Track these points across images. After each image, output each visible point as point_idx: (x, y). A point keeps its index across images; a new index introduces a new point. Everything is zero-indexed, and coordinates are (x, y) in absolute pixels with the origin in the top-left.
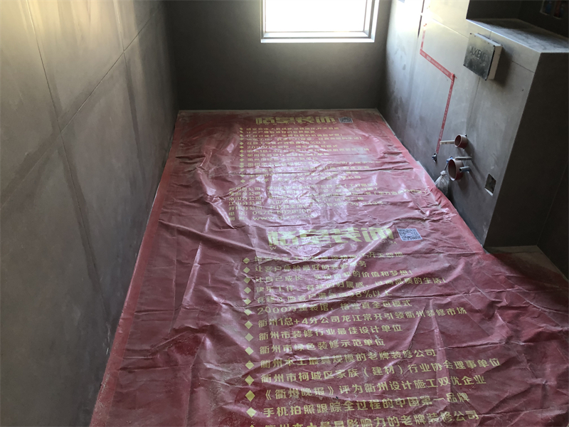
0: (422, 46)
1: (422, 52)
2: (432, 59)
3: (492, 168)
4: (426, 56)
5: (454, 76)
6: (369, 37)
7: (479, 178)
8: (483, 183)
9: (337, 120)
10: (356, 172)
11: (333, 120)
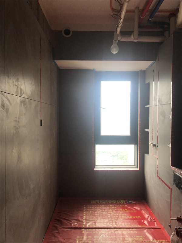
0: (157, 174)
1: (158, 176)
2: (162, 180)
4: (159, 178)
5: (171, 189)
6: (137, 168)
9: (126, 202)
10: (135, 229)
11: (124, 202)
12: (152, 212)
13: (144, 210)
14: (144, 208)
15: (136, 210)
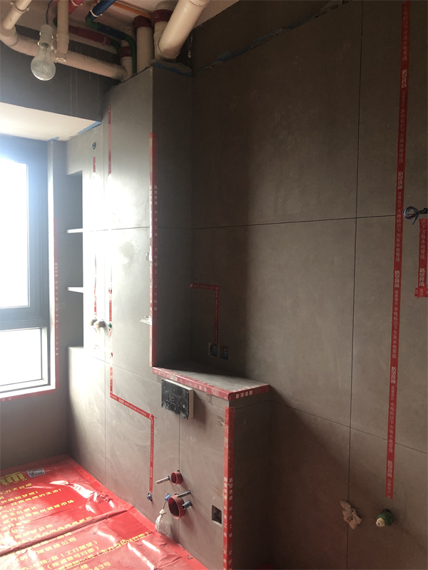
0: (111, 390)
1: (112, 396)
2: (125, 401)
3: (214, 498)
4: (118, 399)
5: (153, 417)
6: (49, 384)
7: (203, 511)
8: (209, 514)
9: (26, 476)
10: (70, 534)
11: (22, 477)
12: (95, 480)
13: (78, 482)
14: (77, 478)
15: (57, 487)
